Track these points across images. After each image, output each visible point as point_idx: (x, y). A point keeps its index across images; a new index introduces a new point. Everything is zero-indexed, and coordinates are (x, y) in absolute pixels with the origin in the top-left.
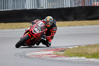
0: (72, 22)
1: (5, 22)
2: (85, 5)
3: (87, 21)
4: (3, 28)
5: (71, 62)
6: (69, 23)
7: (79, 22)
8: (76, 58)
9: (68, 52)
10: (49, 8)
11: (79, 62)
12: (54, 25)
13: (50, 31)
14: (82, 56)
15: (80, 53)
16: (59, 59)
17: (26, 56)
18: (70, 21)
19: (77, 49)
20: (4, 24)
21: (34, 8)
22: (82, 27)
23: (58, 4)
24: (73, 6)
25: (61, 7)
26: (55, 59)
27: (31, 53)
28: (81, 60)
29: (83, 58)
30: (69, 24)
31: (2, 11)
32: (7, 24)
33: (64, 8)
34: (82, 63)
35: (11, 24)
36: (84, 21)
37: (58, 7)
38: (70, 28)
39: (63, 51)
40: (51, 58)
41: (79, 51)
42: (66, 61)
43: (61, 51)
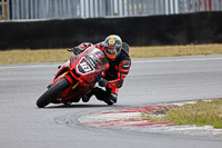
0: (182, 47)
1: (33, 47)
2: (213, 10)
3: (216, 45)
4: (29, 61)
5: (181, 136)
6: (176, 48)
7: (198, 46)
8: (191, 128)
9: (173, 114)
10: (131, 15)
11: (197, 138)
12: (123, 56)
13: (114, 69)
14: (204, 122)
15: (199, 116)
16: (154, 129)
17: (79, 124)
18: (179, 44)
19: (193, 106)
20: (30, 51)
21: (97, 16)
22: (204, 59)
23: (152, 6)
24: (186, 11)
25: (157, 13)
26: (145, 129)
27: (91, 117)
28: (203, 133)
29: (207, 127)
30: (177, 52)
31: (27, 23)
32: (36, 52)
33: (165, 16)
34: (206, 138)
35: (45, 51)
36: (209, 46)
37: (151, 13)
38: (178, 59)
39: (162, 112)
40: (136, 128)
41: (199, 113)
42: (169, 135)
43: (157, 113)
